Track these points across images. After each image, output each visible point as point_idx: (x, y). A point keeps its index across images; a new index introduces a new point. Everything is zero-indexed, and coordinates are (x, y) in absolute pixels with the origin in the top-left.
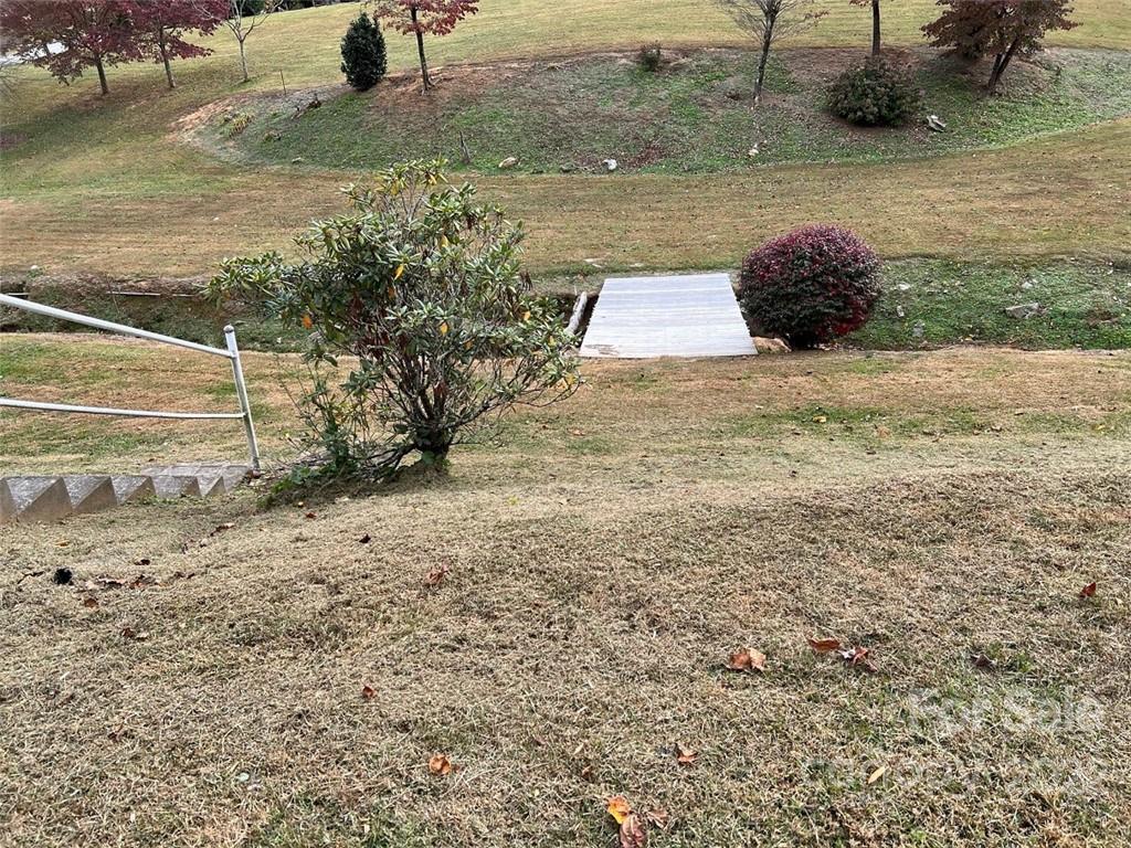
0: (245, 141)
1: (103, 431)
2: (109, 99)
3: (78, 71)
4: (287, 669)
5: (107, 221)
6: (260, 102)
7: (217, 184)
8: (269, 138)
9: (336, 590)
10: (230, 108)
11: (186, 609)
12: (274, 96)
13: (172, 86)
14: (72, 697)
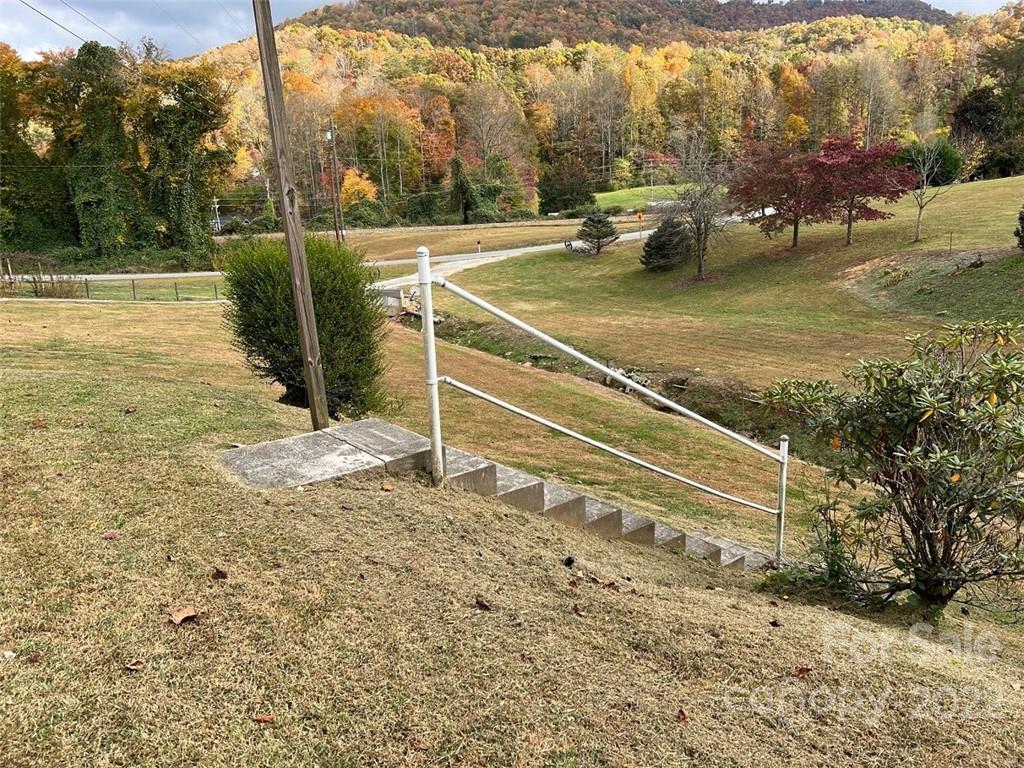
0: (897, 292)
1: (684, 496)
2: (797, 250)
3: (780, 229)
4: (646, 674)
5: (762, 343)
6: (923, 260)
7: (860, 325)
8: (922, 291)
9: (721, 645)
10: (892, 264)
11: (619, 611)
12: (938, 255)
13: (849, 243)
14: (520, 625)
